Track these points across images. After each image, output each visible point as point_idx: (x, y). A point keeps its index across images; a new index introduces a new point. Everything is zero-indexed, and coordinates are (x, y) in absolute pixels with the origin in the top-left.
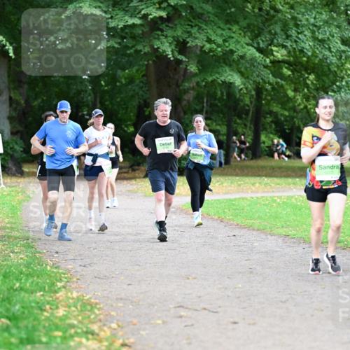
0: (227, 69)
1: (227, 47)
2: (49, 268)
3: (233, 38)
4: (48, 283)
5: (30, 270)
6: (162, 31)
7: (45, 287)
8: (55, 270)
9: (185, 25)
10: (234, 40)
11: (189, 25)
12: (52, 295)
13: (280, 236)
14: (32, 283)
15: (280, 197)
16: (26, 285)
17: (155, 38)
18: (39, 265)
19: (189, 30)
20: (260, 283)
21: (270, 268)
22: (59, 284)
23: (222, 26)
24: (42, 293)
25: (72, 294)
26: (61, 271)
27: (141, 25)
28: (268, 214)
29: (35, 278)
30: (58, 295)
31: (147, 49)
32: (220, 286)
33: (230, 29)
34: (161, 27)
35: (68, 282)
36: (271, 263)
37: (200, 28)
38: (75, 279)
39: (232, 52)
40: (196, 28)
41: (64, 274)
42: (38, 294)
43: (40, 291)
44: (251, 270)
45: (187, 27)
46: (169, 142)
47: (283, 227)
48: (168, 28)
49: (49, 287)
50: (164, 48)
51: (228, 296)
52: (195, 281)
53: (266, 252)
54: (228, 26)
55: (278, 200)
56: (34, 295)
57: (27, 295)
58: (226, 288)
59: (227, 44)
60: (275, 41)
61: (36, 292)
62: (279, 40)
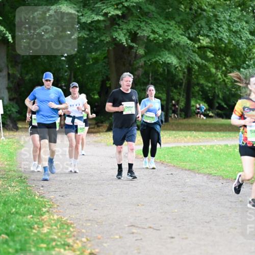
0: (167, 52)
1: (167, 37)
2: (37, 198)
3: (170, 30)
4: (36, 209)
5: (23, 199)
6: (119, 25)
7: (34, 211)
8: (41, 199)
9: (135, 20)
10: (172, 31)
11: (138, 21)
12: (39, 217)
13: (205, 174)
14: (25, 208)
15: (205, 146)
16: (20, 210)
17: (114, 31)
18: (29, 195)
19: (139, 24)
20: (190, 208)
21: (198, 197)
22: (44, 210)
23: (163, 21)
24: (31, 216)
25: (53, 217)
26: (45, 200)
27: (104, 21)
28: (196, 158)
29: (27, 205)
30: (43, 217)
31: (108, 39)
32: (161, 211)
33: (168, 24)
34: (118, 22)
35: (51, 208)
36: (199, 194)
37: (146, 23)
38: (56, 206)
39: (170, 40)
40: (144, 23)
41: (48, 202)
42: (29, 217)
43: (30, 215)
44: (183, 199)
45: (137, 22)
46: (131, 106)
47: (207, 168)
48: (123, 23)
49: (37, 211)
50: (120, 38)
51: (167, 218)
52: (143, 207)
53: (195, 186)
54: (167, 21)
55: (204, 148)
56: (26, 217)
57: (21, 217)
58: (166, 212)
59: (166, 35)
60: (202, 32)
61: (27, 215)
62: (205, 31)
